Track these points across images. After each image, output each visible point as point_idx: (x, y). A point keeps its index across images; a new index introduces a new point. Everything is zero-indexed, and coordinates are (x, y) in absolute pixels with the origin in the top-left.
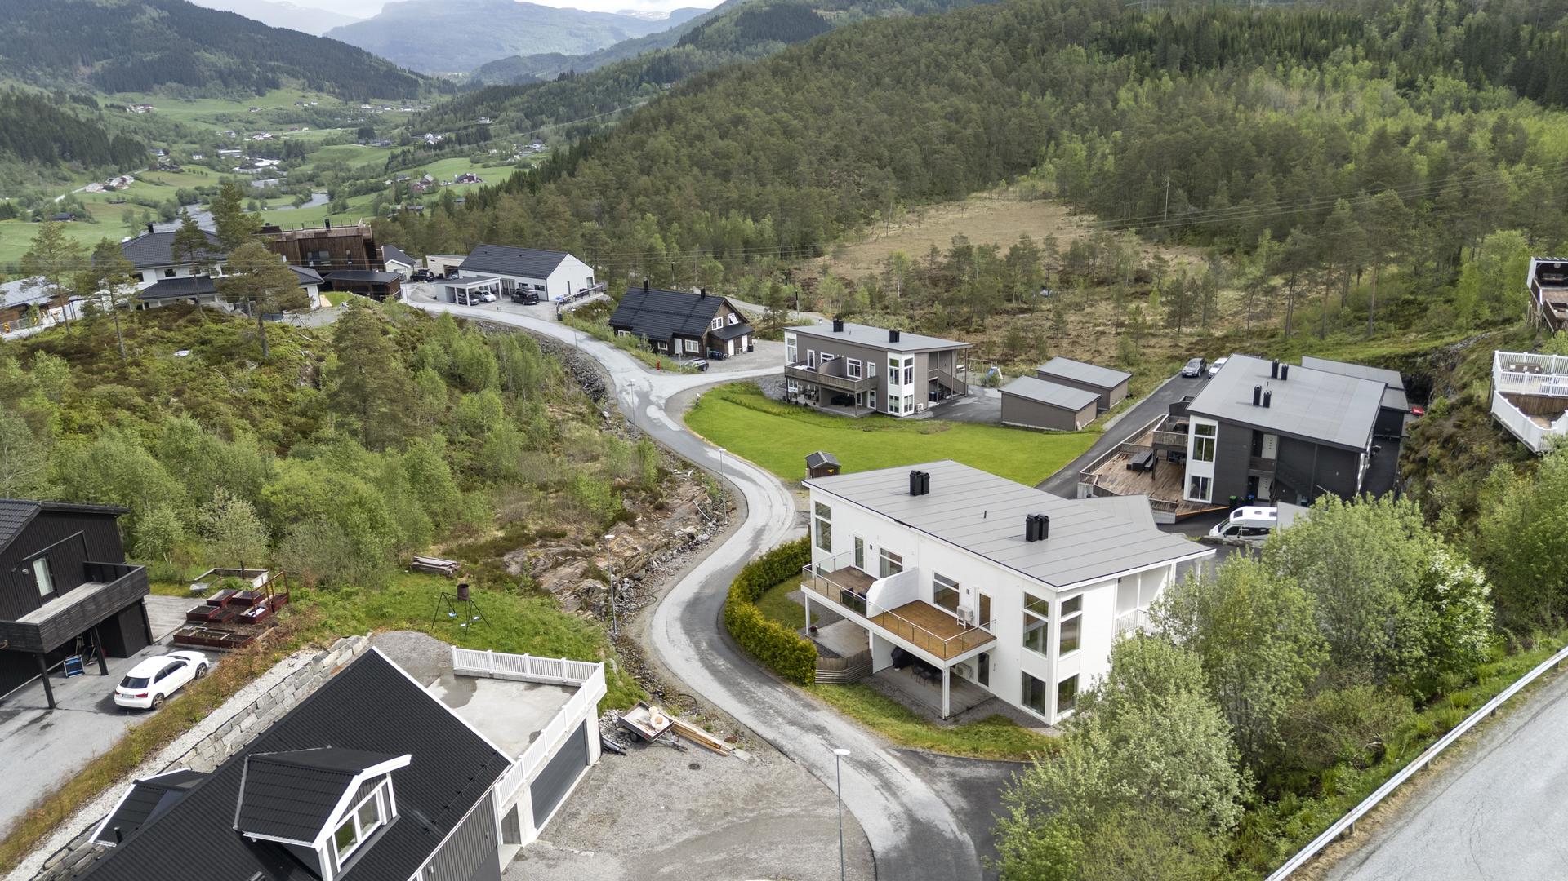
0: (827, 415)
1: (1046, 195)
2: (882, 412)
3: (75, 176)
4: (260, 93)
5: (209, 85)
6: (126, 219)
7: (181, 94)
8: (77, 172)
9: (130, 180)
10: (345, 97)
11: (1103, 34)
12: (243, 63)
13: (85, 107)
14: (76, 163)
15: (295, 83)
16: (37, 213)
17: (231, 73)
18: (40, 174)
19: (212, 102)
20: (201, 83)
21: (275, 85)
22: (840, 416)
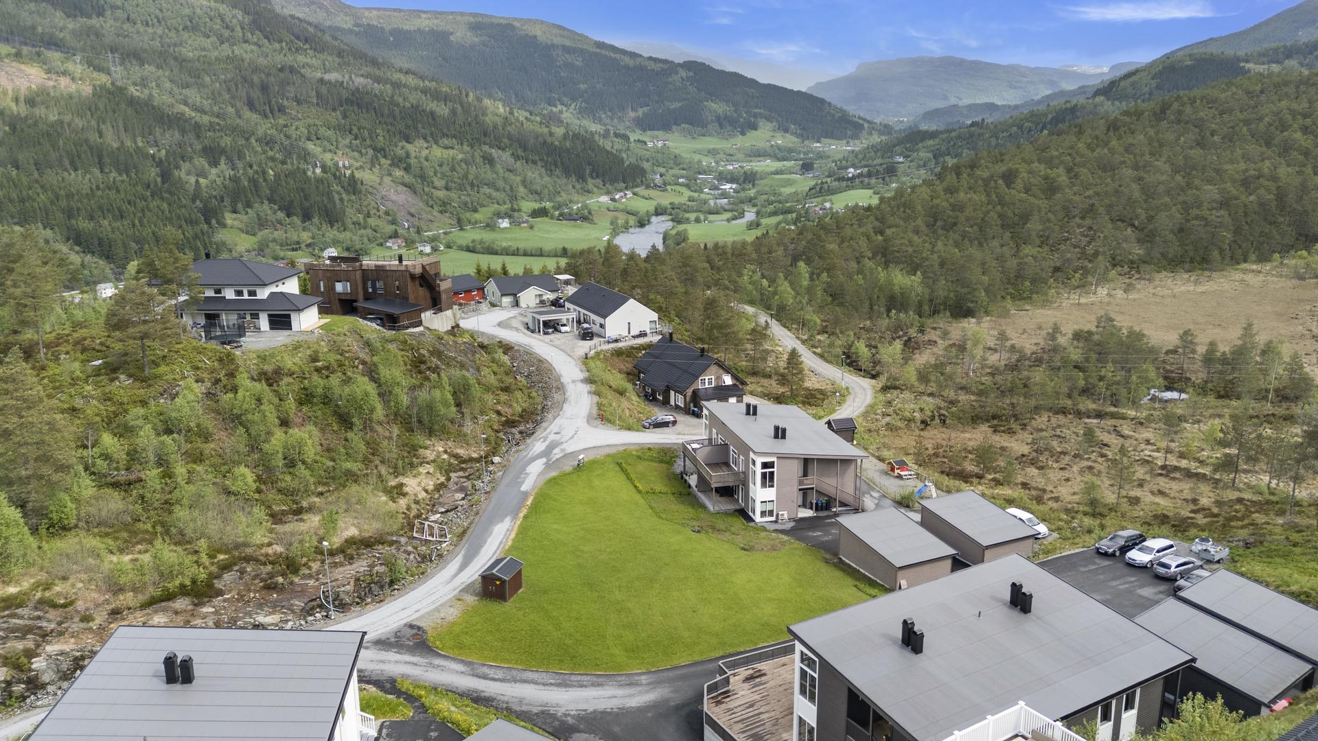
3: (595, 190)
4: (743, 133)
5: (709, 127)
6: (612, 223)
7: (690, 133)
8: (598, 187)
9: (629, 194)
10: (803, 137)
12: (735, 111)
13: (620, 141)
14: (599, 181)
15: (769, 126)
16: (561, 215)
17: (726, 117)
18: (574, 187)
19: (708, 139)
20: (704, 126)
21: (754, 127)
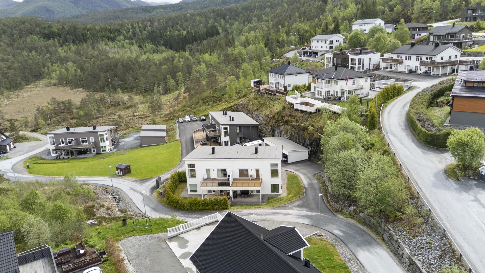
0: (80, 159)
1: (55, 85)
2: (99, 153)
11: (40, 32)
22: (88, 157)
